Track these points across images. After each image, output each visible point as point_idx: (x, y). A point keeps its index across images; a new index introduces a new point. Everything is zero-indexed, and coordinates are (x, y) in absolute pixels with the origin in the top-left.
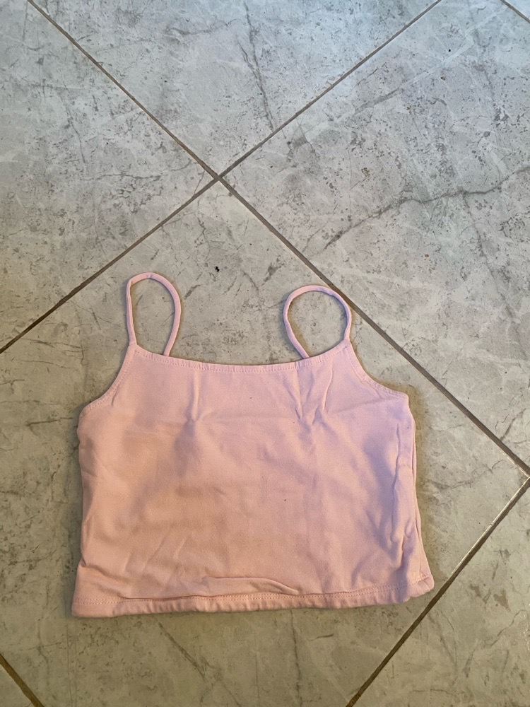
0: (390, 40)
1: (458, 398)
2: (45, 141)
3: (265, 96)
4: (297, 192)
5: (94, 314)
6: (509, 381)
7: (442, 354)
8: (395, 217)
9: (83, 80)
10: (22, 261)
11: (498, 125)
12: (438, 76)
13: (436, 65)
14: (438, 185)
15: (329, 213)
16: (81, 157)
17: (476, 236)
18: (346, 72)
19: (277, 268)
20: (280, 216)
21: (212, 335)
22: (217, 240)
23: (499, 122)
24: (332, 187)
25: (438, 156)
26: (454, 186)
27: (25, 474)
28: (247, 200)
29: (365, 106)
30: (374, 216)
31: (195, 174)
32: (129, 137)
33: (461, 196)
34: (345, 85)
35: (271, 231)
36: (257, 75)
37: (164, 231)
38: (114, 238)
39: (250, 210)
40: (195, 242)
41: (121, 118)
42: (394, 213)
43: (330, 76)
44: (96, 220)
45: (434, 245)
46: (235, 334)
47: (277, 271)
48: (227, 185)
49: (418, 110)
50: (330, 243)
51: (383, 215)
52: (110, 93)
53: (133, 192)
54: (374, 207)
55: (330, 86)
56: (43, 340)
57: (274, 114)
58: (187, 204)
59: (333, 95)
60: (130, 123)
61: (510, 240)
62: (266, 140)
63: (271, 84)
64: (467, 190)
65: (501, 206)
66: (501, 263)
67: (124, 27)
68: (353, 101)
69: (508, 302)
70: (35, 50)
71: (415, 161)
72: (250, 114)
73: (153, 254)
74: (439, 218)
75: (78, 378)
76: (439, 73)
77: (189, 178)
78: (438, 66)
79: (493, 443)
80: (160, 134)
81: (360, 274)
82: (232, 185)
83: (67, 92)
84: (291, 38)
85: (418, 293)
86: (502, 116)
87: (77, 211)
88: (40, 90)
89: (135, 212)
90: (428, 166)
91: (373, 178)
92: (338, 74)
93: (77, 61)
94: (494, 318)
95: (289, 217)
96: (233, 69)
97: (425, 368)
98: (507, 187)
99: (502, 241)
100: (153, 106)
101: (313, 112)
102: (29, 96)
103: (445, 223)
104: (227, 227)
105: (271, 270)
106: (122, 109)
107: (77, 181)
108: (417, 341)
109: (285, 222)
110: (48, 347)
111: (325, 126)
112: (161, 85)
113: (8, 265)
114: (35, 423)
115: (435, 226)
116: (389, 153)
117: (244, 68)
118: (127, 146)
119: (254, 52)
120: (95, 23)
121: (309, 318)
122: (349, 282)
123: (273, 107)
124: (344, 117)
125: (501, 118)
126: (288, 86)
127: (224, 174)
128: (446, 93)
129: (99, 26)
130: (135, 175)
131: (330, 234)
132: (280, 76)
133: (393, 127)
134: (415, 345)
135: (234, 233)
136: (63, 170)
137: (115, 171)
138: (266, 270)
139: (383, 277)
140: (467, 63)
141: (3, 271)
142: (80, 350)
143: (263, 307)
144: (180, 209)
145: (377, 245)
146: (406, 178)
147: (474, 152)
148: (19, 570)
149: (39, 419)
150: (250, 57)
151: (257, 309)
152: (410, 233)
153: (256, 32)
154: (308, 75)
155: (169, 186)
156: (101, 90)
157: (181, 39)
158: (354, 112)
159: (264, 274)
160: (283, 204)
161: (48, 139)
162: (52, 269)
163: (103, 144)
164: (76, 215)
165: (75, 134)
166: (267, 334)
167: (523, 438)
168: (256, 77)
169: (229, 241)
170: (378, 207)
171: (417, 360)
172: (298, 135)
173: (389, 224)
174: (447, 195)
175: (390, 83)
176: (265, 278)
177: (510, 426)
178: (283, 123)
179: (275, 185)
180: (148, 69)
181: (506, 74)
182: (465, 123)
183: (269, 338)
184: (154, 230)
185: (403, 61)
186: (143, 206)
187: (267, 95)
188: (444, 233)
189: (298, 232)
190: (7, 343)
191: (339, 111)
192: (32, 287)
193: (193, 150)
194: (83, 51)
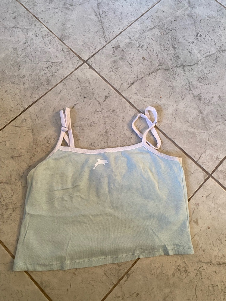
0: (154, 6)
1: (180, 146)
2: (17, 49)
3: (103, 30)
4: (116, 67)
5: (36, 115)
6: (200, 139)
7: (173, 129)
8: (155, 76)
9: (32, 25)
10: (9, 96)
11: (197, 39)
12: (173, 20)
13: (172, 15)
14: (173, 63)
15: (129, 75)
16: (31, 55)
17: (188, 83)
18: (136, 19)
19: (108, 96)
20: (109, 76)
21: (83, 123)
22: (84, 86)
23: (198, 37)
24: (130, 64)
25: (173, 51)
26: (179, 63)
27: (11, 176)
28: (97, 70)
29: (144, 32)
30: (147, 75)
31: (76, 61)
32: (50, 47)
33: (182, 67)
34: (136, 24)
35: (106, 82)
36: (101, 21)
37: (63, 83)
38: (44, 86)
39: (98, 74)
40: (76, 87)
41: (47, 39)
42: (155, 74)
43: (130, 21)
44: (37, 79)
45: (171, 86)
46: (92, 123)
47: (108, 98)
48: (88, 65)
49: (165, 34)
50: (129, 87)
51: (151, 75)
52: (42, 30)
53: (51, 68)
54: (147, 72)
55: (129, 24)
56: (17, 125)
57: (108, 37)
58: (73, 72)
59: (131, 28)
60: (50, 41)
61: (201, 84)
62: (104, 47)
63: (106, 24)
64: (185, 64)
65: (198, 71)
66: (198, 93)
67: (47, 3)
68: (139, 31)
69: (201, 108)
70: (12, 13)
71: (164, 54)
72: (98, 37)
73: (59, 92)
74: (173, 76)
75: (31, 140)
76: (174, 19)
77: (73, 62)
78: (173, 16)
79: (194, 163)
80: (62, 45)
81: (141, 98)
82: (90, 64)
83: (25, 30)
84: (114, 6)
85: (164, 105)
86: (199, 35)
87: (30, 76)
88: (14, 29)
89: (52, 76)
90: (169, 55)
91: (147, 60)
92: (133, 20)
93: (29, 17)
94: (195, 115)
95: (113, 77)
96: (91, 19)
97: (167, 134)
98: (201, 63)
99: (198, 84)
100: (59, 34)
101: (123, 35)
102: (10, 31)
103: (175, 78)
104: (89, 81)
105: (106, 97)
106: (47, 36)
107: (30, 64)
108: (164, 124)
109: (111, 78)
110: (19, 128)
111: (128, 40)
112: (62, 26)
113: (3, 97)
114: (14, 157)
115: (172, 79)
116: (153, 51)
117: (95, 18)
118: (49, 50)
119: (99, 12)
120: (36, 2)
121: (121, 116)
122: (137, 102)
123: (107, 34)
124: (135, 37)
125: (199, 36)
126: (113, 25)
127: (87, 60)
128: (176, 27)
129: (37, 3)
130: (52, 61)
131: (130, 83)
132: (110, 21)
133: (155, 40)
134: (163, 125)
135: (91, 83)
136: (24, 60)
137: (44, 60)
138: (104, 97)
139: (150, 99)
140: (185, 14)
141: (1, 99)
142: (31, 129)
143: (103, 112)
144: (70, 74)
145: (148, 87)
146: (160, 60)
147: (187, 50)
148: (9, 212)
149: (16, 155)
150: (98, 14)
151: (100, 112)
152: (161, 82)
153: (100, 4)
154: (121, 21)
155: (65, 65)
156: (39, 29)
157: (70, 7)
158: (139, 35)
159: (103, 99)
160: (111, 71)
161: (18, 48)
162: (20, 98)
163: (39, 50)
164: (29, 77)
165: (29, 46)
166: (104, 122)
167: (206, 161)
168: (100, 22)
169: (90, 86)
170: (149, 72)
171: (164, 132)
172: (117, 45)
173: (153, 78)
174: (177, 67)
175: (154, 23)
176: (103, 100)
177: (200, 156)
178: (110, 40)
179: (107, 64)
180: (57, 20)
181: (201, 19)
182: (184, 38)
183: (105, 124)
184: (60, 83)
185: (159, 14)
186: (55, 73)
187: (104, 29)
188: (175, 81)
189: (117, 82)
190: (3, 127)
191: (133, 35)
192: (12, 105)
193: (75, 51)
194: (31, 13)
